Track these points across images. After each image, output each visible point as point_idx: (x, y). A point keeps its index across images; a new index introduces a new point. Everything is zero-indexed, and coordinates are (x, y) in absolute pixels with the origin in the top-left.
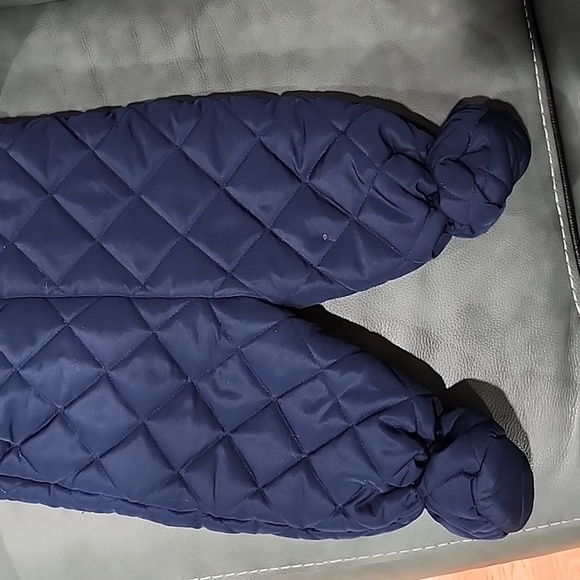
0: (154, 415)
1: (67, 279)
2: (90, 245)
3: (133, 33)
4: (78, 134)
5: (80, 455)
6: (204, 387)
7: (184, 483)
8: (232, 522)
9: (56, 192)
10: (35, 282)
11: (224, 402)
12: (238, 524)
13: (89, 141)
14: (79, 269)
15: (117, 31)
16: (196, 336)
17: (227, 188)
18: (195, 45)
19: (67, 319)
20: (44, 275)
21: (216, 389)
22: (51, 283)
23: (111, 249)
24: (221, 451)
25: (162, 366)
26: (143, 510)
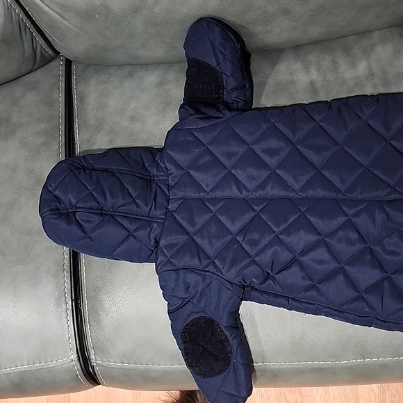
0: (348, 263)
1: (303, 189)
2: (314, 172)
3: (335, 62)
4: (311, 114)
5: (308, 282)
6: (378, 249)
7: (364, 300)
8: (392, 324)
9: (298, 144)
10: (287, 190)
11: (389, 257)
12: (394, 325)
13: (316, 118)
14: (309, 184)
15: (326, 62)
16: (374, 221)
17: (392, 142)
18: (370, 68)
19: (303, 210)
20: (290, 187)
21: (384, 250)
22: (294, 191)
23: (327, 174)
24: (386, 284)
25: (354, 236)
26: (341, 314)
